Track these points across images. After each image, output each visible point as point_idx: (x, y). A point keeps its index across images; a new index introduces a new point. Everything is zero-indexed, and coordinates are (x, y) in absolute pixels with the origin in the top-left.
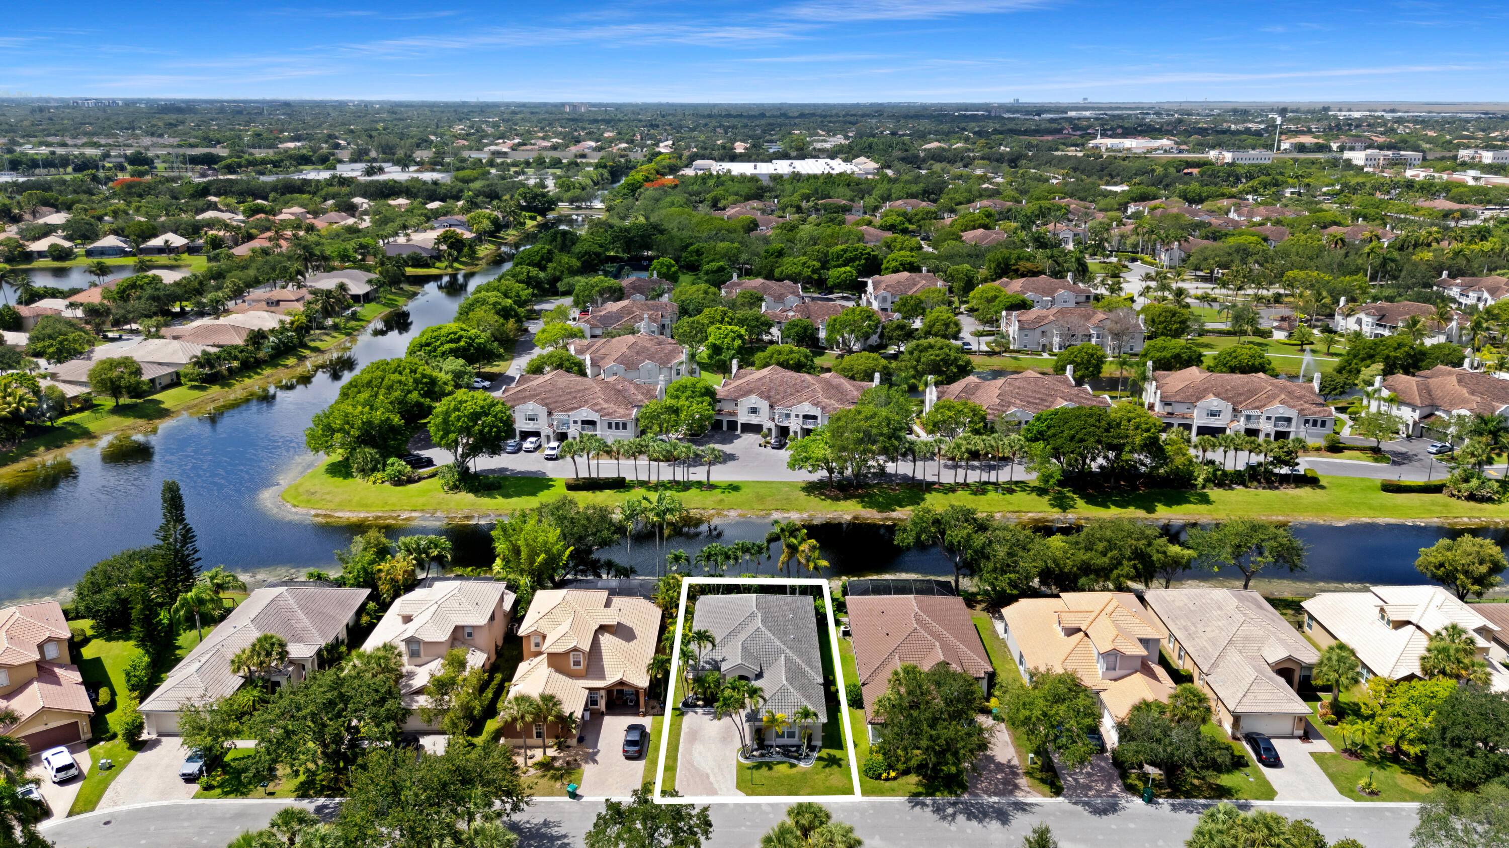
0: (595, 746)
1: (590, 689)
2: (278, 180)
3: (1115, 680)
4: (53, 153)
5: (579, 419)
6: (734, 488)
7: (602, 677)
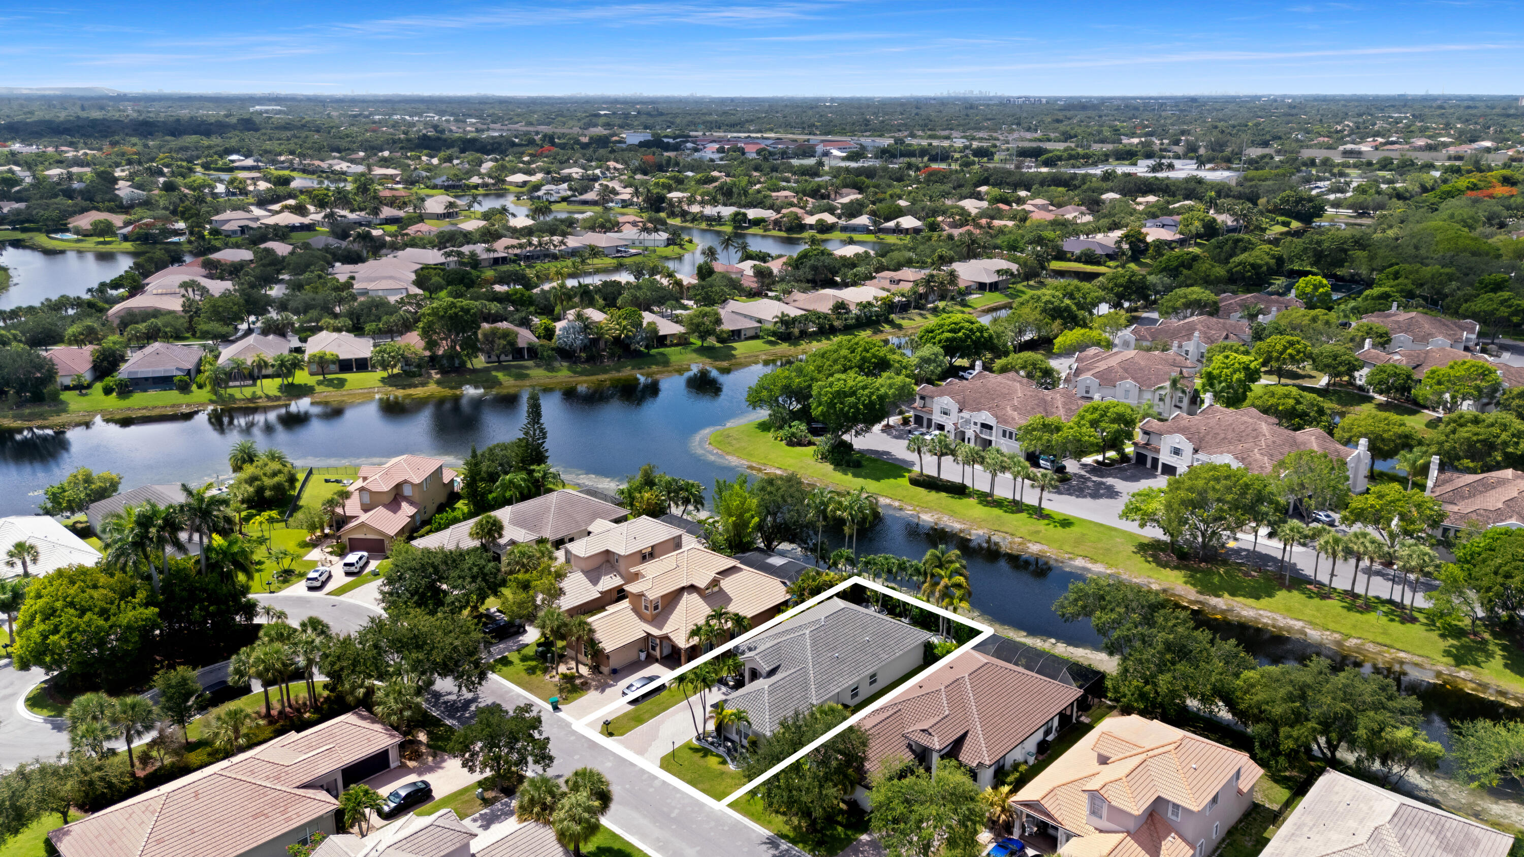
0: (617, 682)
1: (649, 634)
2: (1049, 173)
3: (1101, 831)
4: (930, 144)
5: (979, 421)
6: (1066, 523)
7: (661, 628)
